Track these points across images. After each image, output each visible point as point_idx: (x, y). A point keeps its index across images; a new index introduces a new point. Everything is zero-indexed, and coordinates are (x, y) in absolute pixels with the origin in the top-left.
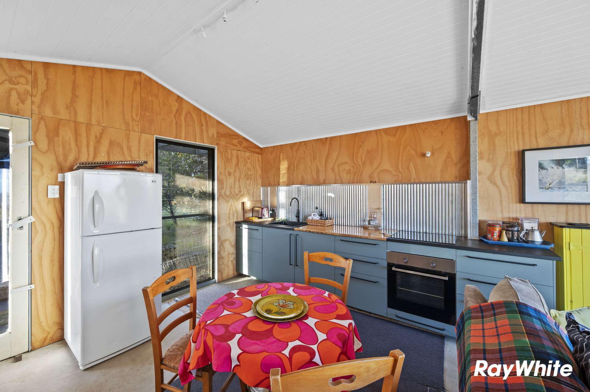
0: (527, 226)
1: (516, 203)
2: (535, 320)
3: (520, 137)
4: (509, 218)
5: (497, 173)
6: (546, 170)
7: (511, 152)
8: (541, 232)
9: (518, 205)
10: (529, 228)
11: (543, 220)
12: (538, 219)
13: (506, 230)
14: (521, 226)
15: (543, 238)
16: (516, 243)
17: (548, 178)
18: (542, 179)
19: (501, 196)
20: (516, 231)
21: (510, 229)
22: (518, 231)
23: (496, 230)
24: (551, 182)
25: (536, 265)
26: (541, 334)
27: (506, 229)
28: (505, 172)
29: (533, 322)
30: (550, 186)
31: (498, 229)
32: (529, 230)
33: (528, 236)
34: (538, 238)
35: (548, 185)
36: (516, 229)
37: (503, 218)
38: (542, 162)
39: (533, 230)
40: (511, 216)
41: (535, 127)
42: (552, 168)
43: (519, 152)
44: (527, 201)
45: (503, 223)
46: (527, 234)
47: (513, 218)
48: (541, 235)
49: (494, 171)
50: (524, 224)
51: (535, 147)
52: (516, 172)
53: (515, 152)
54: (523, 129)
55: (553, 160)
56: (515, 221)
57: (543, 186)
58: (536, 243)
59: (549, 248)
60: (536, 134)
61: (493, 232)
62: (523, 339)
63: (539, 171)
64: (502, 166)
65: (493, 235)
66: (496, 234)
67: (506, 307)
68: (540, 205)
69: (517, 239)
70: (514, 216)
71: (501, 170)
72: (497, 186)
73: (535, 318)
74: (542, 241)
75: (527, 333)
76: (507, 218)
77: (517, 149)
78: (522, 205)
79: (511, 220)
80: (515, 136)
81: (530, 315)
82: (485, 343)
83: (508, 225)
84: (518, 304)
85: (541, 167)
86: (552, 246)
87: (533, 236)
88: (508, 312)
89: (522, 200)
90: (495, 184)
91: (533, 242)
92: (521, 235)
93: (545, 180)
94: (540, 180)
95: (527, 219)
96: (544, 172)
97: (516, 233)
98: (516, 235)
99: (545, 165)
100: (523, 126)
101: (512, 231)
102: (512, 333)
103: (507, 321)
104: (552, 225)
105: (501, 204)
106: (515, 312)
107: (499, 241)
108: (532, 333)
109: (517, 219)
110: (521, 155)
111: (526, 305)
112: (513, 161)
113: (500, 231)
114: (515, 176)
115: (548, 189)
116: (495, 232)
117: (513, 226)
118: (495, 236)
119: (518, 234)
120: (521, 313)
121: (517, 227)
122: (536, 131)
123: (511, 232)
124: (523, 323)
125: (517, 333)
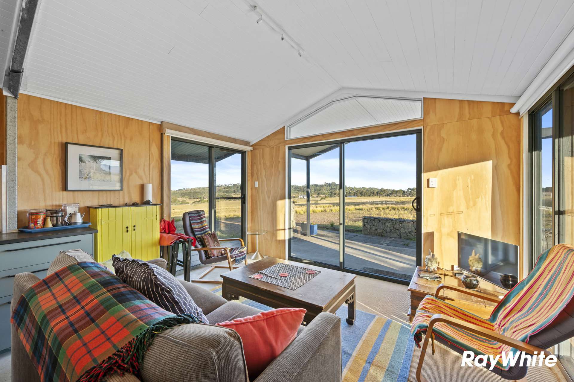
0: (70, 210)
1: (59, 191)
2: (94, 268)
3: (64, 130)
4: (53, 206)
5: (39, 161)
6: (84, 163)
7: (55, 143)
8: (81, 214)
9: (61, 192)
10: (72, 212)
11: (82, 205)
12: (79, 204)
13: (51, 217)
14: (65, 211)
15: (83, 219)
16: (60, 227)
17: (86, 169)
18: (82, 170)
19: (44, 184)
20: (60, 216)
21: (55, 215)
22: (62, 216)
23: (39, 218)
24: (88, 173)
25: (80, 240)
26: (100, 273)
27: (51, 215)
28: (48, 161)
29: (93, 269)
30: (88, 176)
31: (42, 216)
32: (72, 214)
33: (71, 219)
34: (79, 219)
35: (86, 175)
36: (60, 214)
37: (45, 206)
38: (83, 156)
39: (75, 214)
40: (54, 203)
41: (77, 125)
42: (89, 162)
43: (62, 143)
44: (69, 189)
45: (47, 211)
46: (70, 217)
47: (56, 206)
48: (82, 217)
49: (36, 158)
50: (68, 209)
51: (76, 142)
52: (59, 162)
53: (58, 143)
54: (66, 123)
55: (90, 156)
56: (58, 208)
57: (83, 176)
58: (78, 224)
59: (88, 226)
60: (77, 130)
61: (37, 220)
62: (90, 281)
63: (79, 163)
64: (45, 154)
65: (36, 224)
66: (40, 223)
67: (70, 270)
68: (80, 192)
69: (62, 223)
70: (57, 203)
71: (44, 159)
72: (40, 175)
73: (94, 267)
74: (82, 221)
75: (91, 277)
76: (50, 206)
77: (60, 140)
78: (65, 193)
79: (54, 208)
80: (59, 128)
81: (89, 267)
82: (59, 302)
83: (51, 212)
84: (79, 264)
85: (81, 160)
86: (90, 224)
87: (75, 218)
88: (72, 272)
89: (65, 188)
90: (37, 172)
91: (75, 223)
92: (66, 219)
93: (84, 171)
94: (80, 171)
95: (69, 204)
96: (83, 164)
97: (60, 218)
98: (60, 220)
99: (84, 158)
100: (66, 121)
101: (57, 217)
102: (81, 282)
103: (74, 277)
104: (88, 208)
105: (44, 191)
106: (79, 269)
107: (43, 228)
108: (94, 275)
109: (60, 206)
110: (64, 147)
111: (85, 262)
112: (56, 151)
113: (45, 218)
114: (58, 165)
115: (86, 178)
116: (38, 220)
117: (57, 212)
118: (39, 225)
119: (62, 219)
120: (83, 268)
121: (61, 213)
122: (77, 128)
123: (55, 218)
124: (87, 272)
125: (85, 279)
